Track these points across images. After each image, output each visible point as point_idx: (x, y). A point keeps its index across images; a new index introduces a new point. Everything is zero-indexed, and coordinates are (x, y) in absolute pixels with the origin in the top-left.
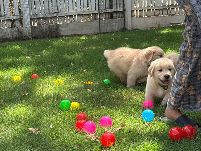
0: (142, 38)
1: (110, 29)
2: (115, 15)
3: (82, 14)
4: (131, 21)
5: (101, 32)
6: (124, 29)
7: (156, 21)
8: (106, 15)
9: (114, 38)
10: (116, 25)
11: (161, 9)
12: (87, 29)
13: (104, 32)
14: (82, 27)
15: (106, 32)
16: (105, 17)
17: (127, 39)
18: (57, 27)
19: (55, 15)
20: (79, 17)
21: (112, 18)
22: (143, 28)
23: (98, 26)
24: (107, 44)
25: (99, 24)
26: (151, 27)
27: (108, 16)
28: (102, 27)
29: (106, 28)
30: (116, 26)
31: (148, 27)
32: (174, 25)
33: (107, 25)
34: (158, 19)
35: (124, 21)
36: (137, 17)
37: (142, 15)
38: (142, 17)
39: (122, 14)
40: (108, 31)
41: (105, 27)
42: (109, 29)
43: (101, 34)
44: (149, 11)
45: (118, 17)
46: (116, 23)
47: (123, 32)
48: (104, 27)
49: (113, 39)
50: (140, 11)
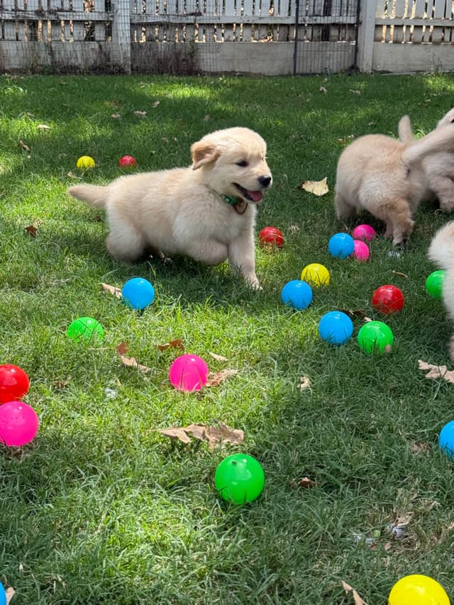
0: (394, 95)
1: (320, 66)
2: (334, 32)
3: (256, 22)
4: (370, 52)
5: (297, 71)
6: (354, 68)
7: (434, 55)
8: (314, 31)
9: (327, 89)
10: (335, 56)
11: (448, 27)
12: (263, 61)
13: (305, 71)
14: (253, 57)
15: (308, 72)
16: (310, 37)
17: (358, 92)
18: (194, 51)
19: (191, 19)
20: (248, 30)
21: (328, 40)
22: (400, 68)
23: (292, 56)
24: (308, 100)
25: (293, 52)
26: (420, 69)
27: (318, 33)
28: (302, 59)
29: (309, 64)
30: (335, 61)
31: (413, 68)
33: (313, 56)
34: (440, 50)
35: (354, 50)
36: (387, 42)
37: (400, 38)
38: (401, 43)
39: (351, 31)
40: (313, 72)
41: (309, 59)
42: (316, 66)
43: (297, 76)
44: (419, 30)
45: (341, 38)
46: (335, 53)
47: (349, 75)
48: (305, 61)
49: (325, 90)
50: (396, 26)
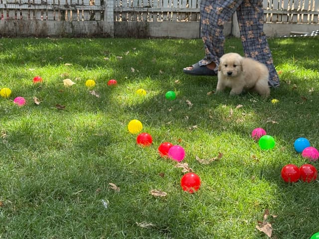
3: (179, 11)
6: (231, 35)
7: (273, 28)
11: (280, 14)
12: (184, 31)
14: (178, 29)
17: (234, 47)
18: (147, 25)
19: (146, 10)
20: (175, 15)
23: (198, 29)
25: (199, 27)
32: (295, 36)
34: (275, 27)
35: (231, 26)
47: (229, 39)
